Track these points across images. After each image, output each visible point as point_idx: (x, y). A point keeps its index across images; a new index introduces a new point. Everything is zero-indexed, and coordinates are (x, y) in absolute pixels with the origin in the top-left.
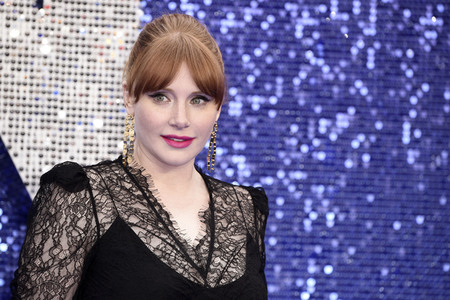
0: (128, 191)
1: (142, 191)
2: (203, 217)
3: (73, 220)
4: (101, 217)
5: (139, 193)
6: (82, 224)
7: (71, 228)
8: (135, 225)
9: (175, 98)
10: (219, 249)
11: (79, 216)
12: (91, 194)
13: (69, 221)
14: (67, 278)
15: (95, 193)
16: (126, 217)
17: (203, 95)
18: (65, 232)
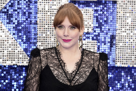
0: (53, 57)
1: (58, 57)
2: (77, 64)
3: (35, 66)
4: (42, 64)
5: (57, 57)
6: (37, 67)
7: (35, 68)
8: (51, 67)
9: (65, 27)
10: (79, 74)
11: (37, 64)
12: (40, 58)
13: (34, 66)
14: (34, 83)
15: (41, 57)
16: (49, 64)
17: (73, 26)
18: (33, 69)
